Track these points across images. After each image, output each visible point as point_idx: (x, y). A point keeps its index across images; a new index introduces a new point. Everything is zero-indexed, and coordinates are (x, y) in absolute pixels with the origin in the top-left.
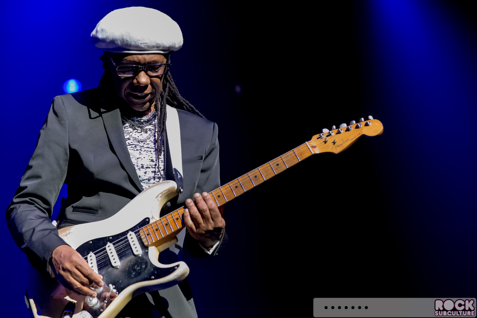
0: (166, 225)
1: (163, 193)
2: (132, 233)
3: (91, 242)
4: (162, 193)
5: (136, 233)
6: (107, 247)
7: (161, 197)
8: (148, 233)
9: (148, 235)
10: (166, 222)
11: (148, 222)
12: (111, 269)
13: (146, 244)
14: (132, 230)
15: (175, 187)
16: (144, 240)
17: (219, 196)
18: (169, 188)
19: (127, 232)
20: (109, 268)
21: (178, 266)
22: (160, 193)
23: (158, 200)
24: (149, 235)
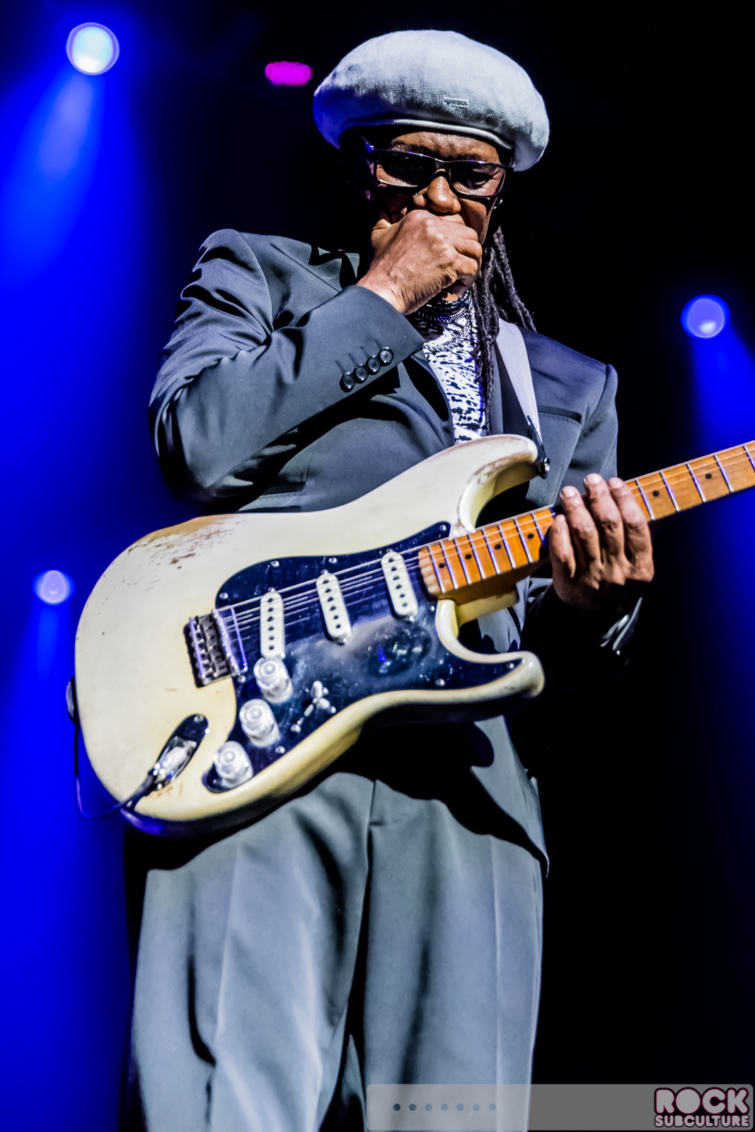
0: (498, 547)
1: (497, 464)
2: (397, 557)
3: (277, 564)
4: (493, 463)
5: (405, 557)
6: (319, 581)
7: (489, 474)
8: (443, 562)
9: (441, 566)
10: (497, 541)
11: (446, 534)
12: (322, 643)
13: (432, 589)
14: (396, 547)
15: (530, 455)
16: (429, 580)
17: (656, 494)
18: (514, 455)
19: (384, 550)
20: (318, 638)
21: (517, 662)
22: (489, 465)
23: (479, 481)
24: (446, 568)
